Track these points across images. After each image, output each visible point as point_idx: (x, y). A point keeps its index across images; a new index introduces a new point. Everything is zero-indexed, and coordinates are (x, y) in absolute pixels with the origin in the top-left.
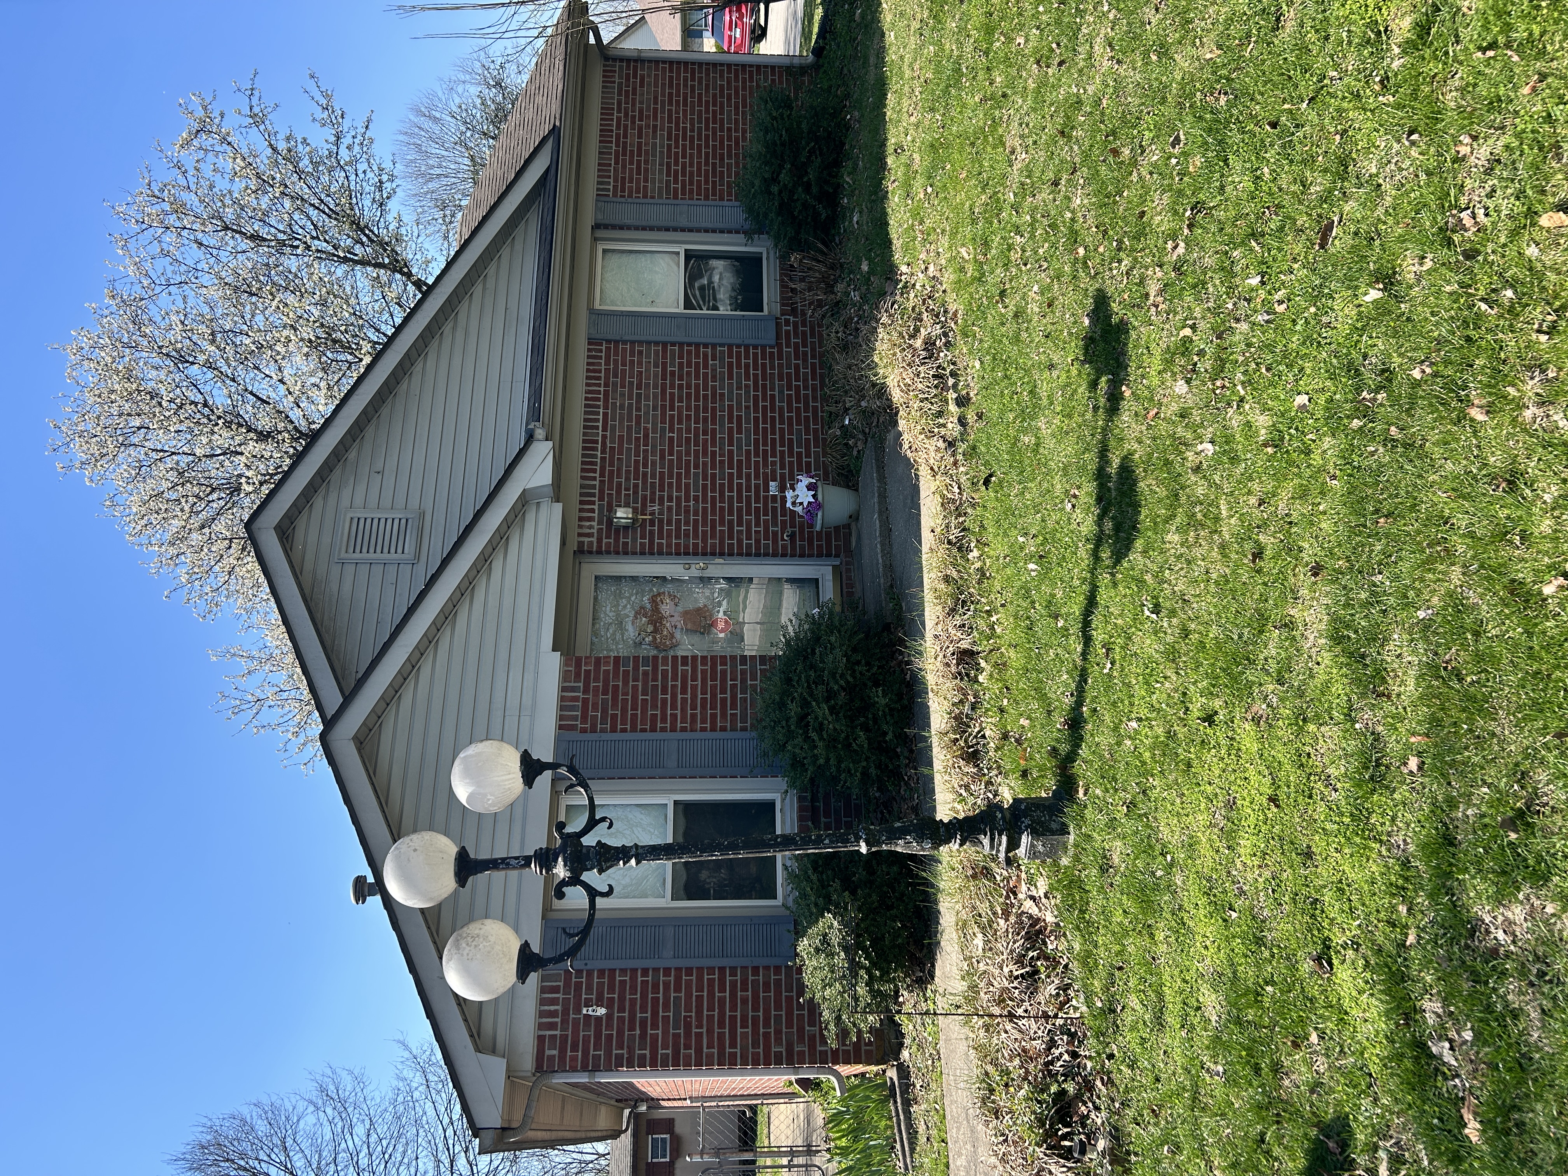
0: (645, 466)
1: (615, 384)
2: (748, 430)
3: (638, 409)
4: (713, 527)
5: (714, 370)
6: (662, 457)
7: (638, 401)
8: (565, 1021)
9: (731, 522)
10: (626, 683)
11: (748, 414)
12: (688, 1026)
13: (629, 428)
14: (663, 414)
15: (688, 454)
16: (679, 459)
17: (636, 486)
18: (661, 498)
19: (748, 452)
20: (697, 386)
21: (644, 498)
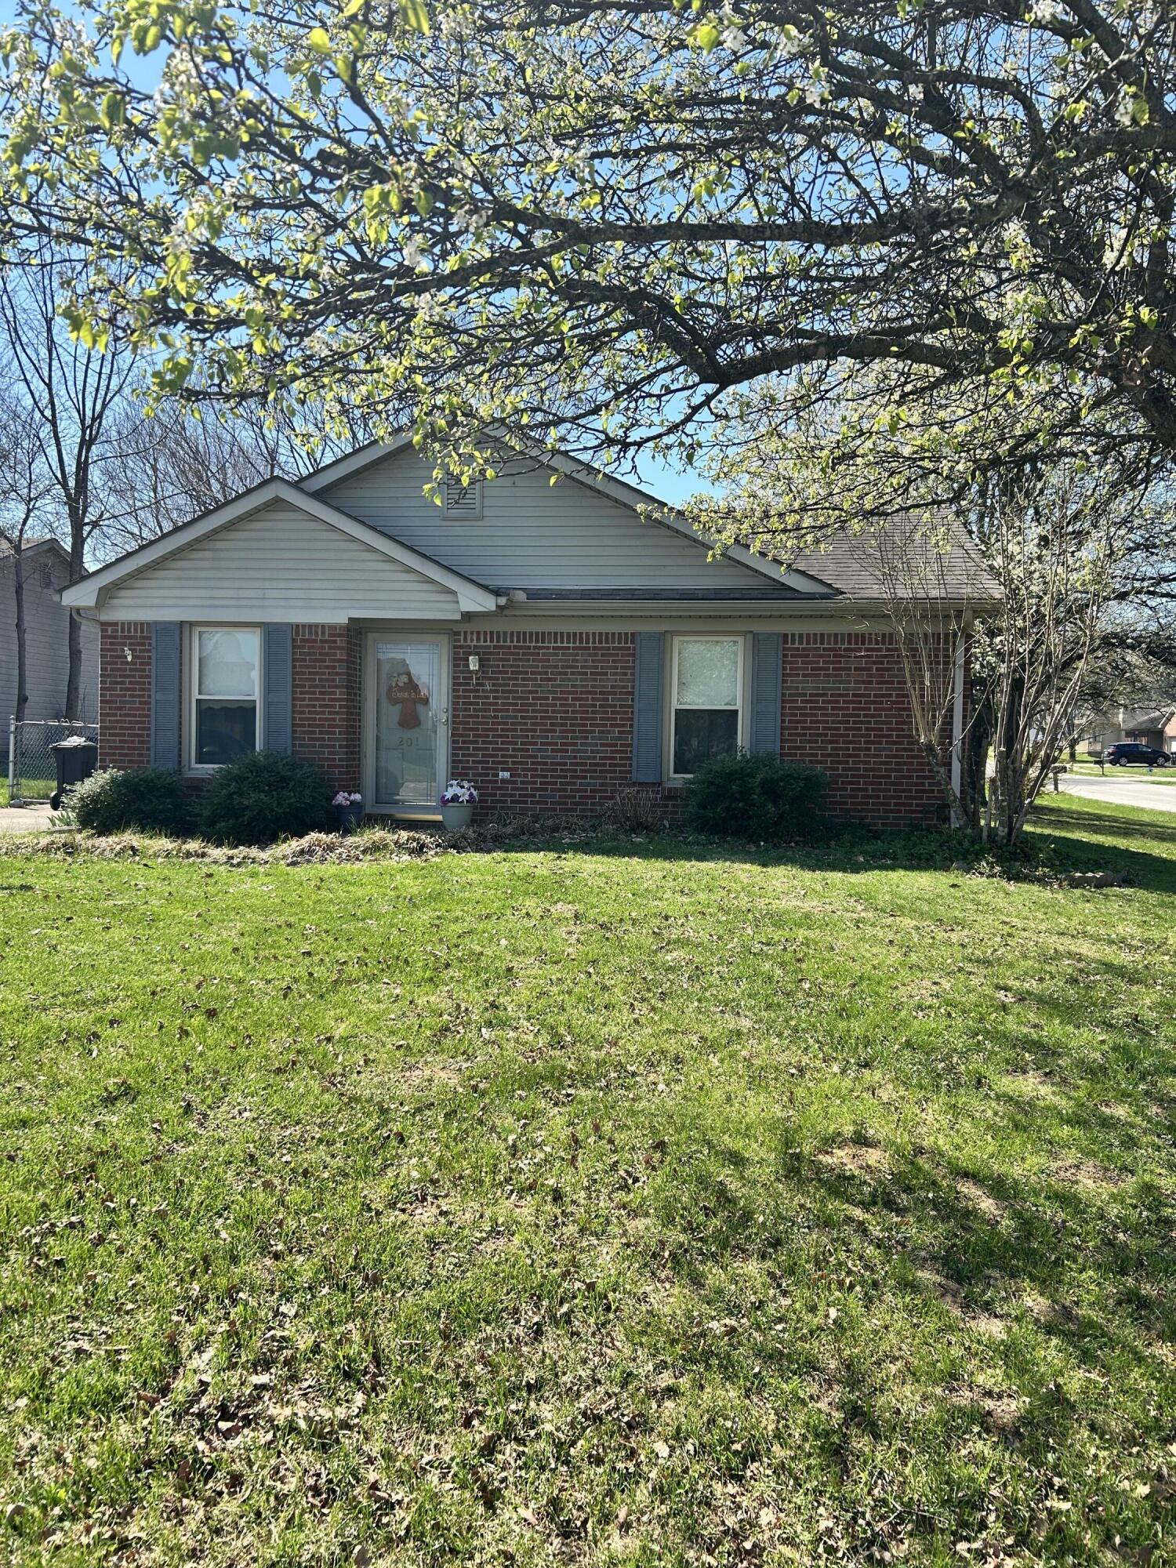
0: (523, 679)
1: (596, 655)
2: (555, 757)
3: (572, 673)
4: (472, 729)
5: (609, 732)
6: (530, 692)
7: (579, 673)
8: (126, 637)
9: (476, 742)
10: (327, 667)
11: (569, 758)
12: (120, 709)
13: (556, 667)
14: (569, 693)
15: (534, 711)
16: (530, 705)
17: (506, 672)
18: (497, 691)
19: (536, 757)
20: (595, 719)
21: (497, 679)
